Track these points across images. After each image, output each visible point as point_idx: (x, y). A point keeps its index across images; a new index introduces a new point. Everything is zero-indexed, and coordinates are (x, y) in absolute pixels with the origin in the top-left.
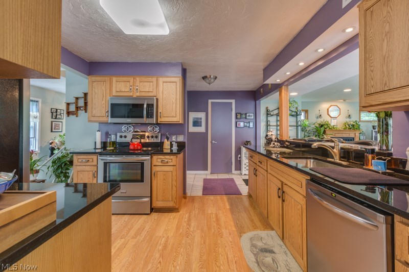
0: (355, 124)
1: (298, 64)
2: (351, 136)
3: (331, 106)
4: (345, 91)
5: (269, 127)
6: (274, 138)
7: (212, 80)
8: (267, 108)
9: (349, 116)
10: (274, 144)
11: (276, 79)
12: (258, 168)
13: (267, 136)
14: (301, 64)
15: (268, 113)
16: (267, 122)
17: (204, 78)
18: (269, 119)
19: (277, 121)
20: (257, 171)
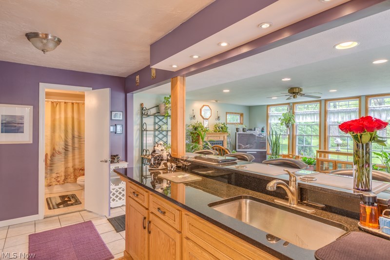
0: (223, 126)
1: (219, 44)
2: (220, 140)
3: (204, 106)
4: (225, 91)
5: (145, 132)
6: (165, 155)
7: (51, 45)
8: (142, 105)
9: (219, 117)
10: (165, 164)
11: (172, 63)
12: (152, 217)
13: (154, 151)
14: (224, 44)
15: (143, 113)
16: (142, 125)
17: (30, 36)
18: (145, 120)
19: (155, 123)
20: (152, 224)
